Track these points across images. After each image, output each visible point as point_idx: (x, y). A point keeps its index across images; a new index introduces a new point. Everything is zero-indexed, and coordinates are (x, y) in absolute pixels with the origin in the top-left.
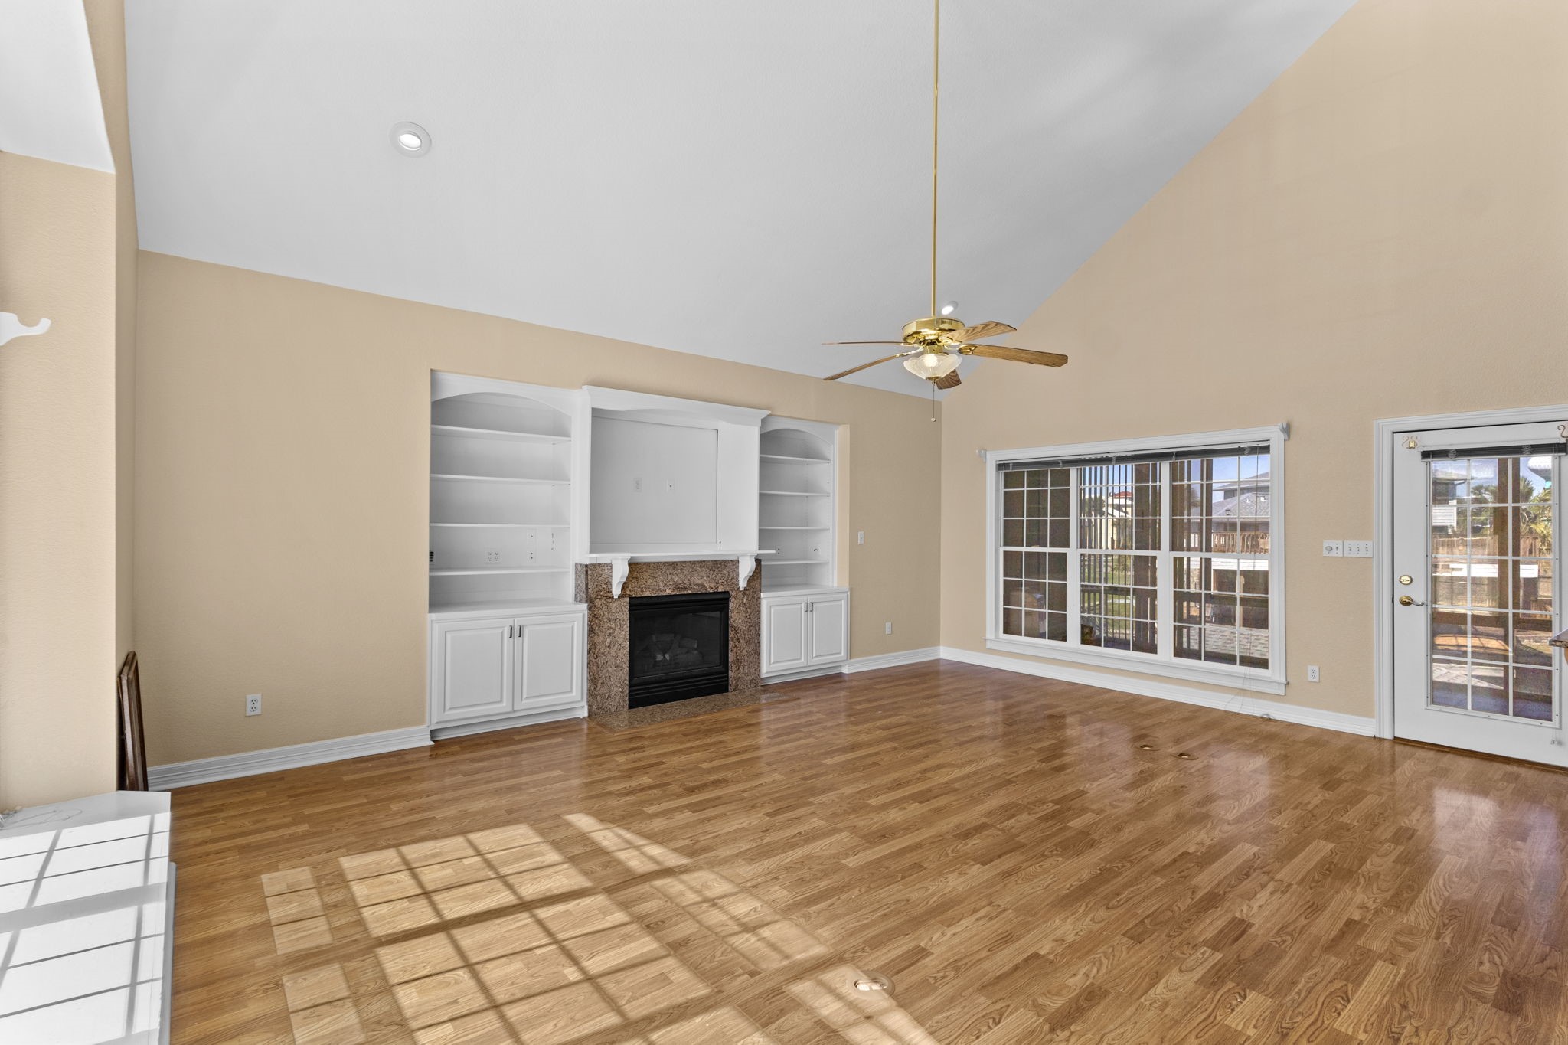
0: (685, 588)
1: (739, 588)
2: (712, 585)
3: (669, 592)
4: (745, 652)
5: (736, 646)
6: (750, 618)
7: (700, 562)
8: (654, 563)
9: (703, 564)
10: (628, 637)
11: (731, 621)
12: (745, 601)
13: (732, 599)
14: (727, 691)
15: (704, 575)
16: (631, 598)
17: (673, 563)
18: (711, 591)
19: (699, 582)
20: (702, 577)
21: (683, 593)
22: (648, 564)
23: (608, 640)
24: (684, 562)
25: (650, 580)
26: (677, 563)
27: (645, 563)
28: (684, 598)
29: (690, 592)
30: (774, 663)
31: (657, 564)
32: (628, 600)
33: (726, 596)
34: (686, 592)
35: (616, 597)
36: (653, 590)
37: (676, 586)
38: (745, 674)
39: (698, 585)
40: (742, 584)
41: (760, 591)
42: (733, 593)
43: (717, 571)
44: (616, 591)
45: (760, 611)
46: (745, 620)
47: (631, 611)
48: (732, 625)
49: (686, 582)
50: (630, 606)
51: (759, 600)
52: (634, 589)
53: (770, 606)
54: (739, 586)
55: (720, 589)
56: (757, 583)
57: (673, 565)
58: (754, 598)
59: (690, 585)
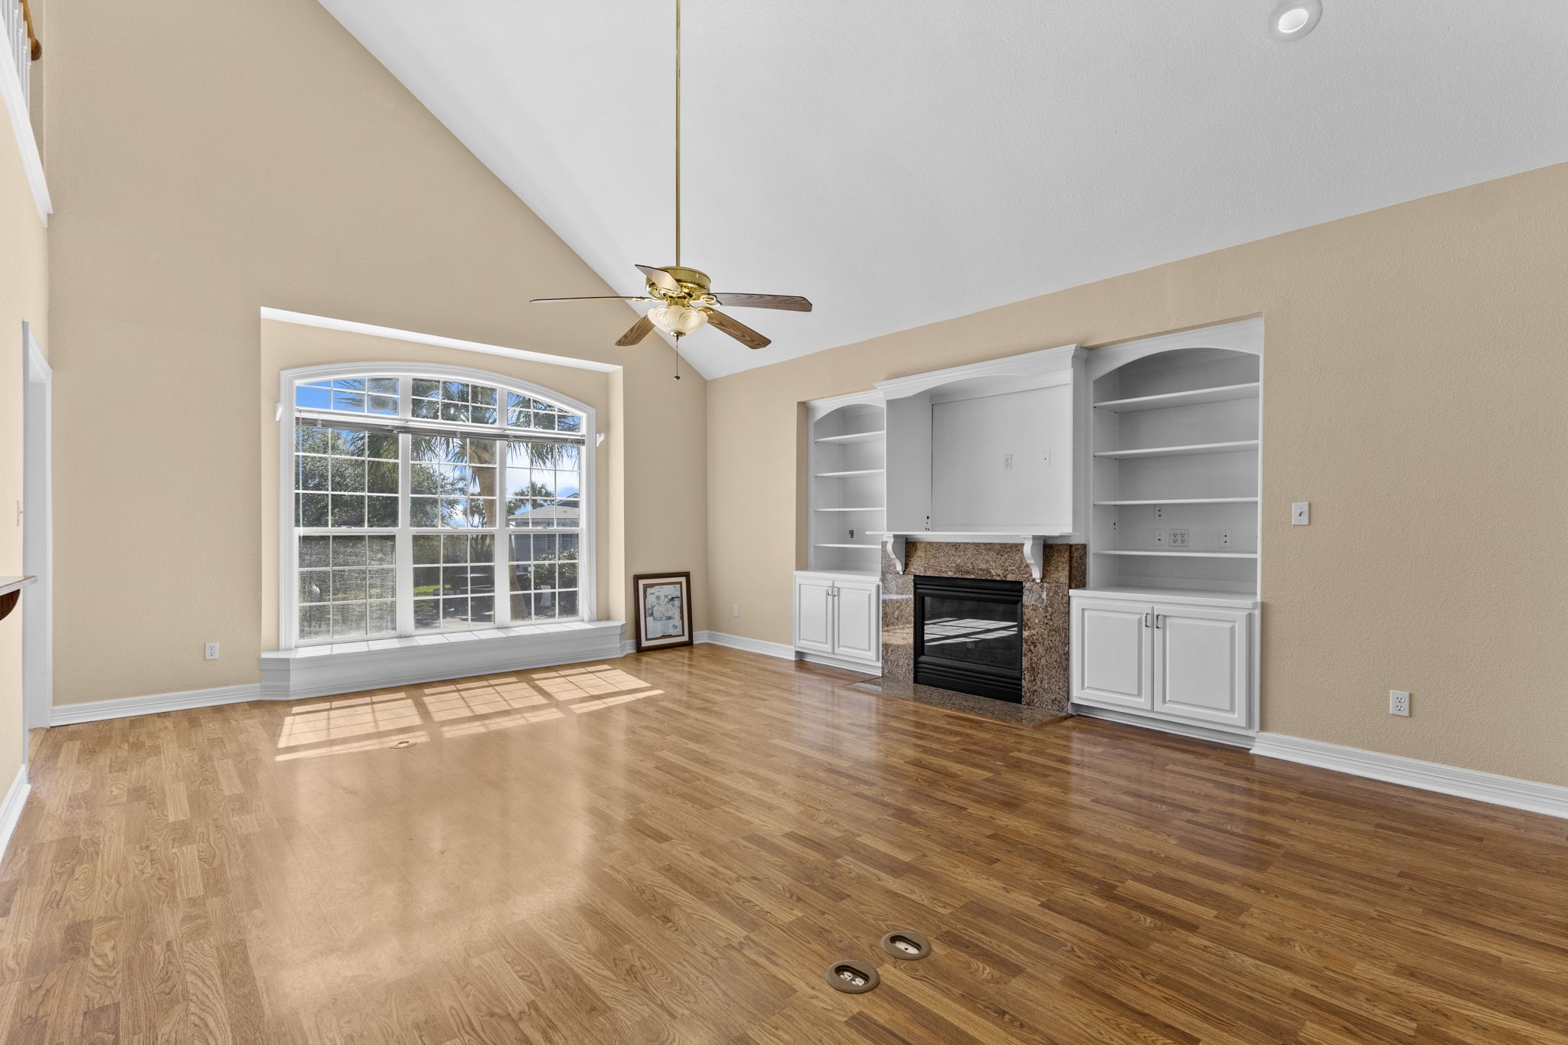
0: (968, 572)
1: (1034, 580)
2: (1000, 572)
3: (950, 574)
4: (1043, 661)
5: (1030, 650)
6: (1051, 620)
7: (985, 544)
8: (937, 543)
9: (989, 547)
10: (912, 613)
11: (1025, 618)
12: (1043, 595)
13: (1026, 592)
14: (1019, 702)
15: (990, 559)
16: (915, 576)
17: (956, 544)
18: (998, 579)
19: (984, 566)
20: (988, 561)
21: (965, 577)
22: (930, 543)
23: (897, 612)
24: (967, 543)
25: (933, 561)
26: (959, 544)
28: (965, 583)
29: (973, 577)
30: (1088, 687)
31: (940, 544)
32: (913, 577)
33: (1017, 587)
34: (968, 577)
35: (901, 573)
36: (936, 570)
37: (958, 568)
38: (1045, 689)
39: (982, 570)
40: (1037, 574)
41: (1070, 588)
42: (1027, 585)
43: (1006, 556)
44: (899, 568)
45: (1068, 613)
46: (1046, 621)
47: (915, 588)
48: (1027, 624)
49: (969, 565)
50: (915, 584)
51: (1066, 598)
52: (918, 567)
53: (1083, 609)
54: (1034, 576)
55: (1010, 578)
56: (1063, 576)
57: (956, 546)
58: (1058, 594)
59: (973, 568)
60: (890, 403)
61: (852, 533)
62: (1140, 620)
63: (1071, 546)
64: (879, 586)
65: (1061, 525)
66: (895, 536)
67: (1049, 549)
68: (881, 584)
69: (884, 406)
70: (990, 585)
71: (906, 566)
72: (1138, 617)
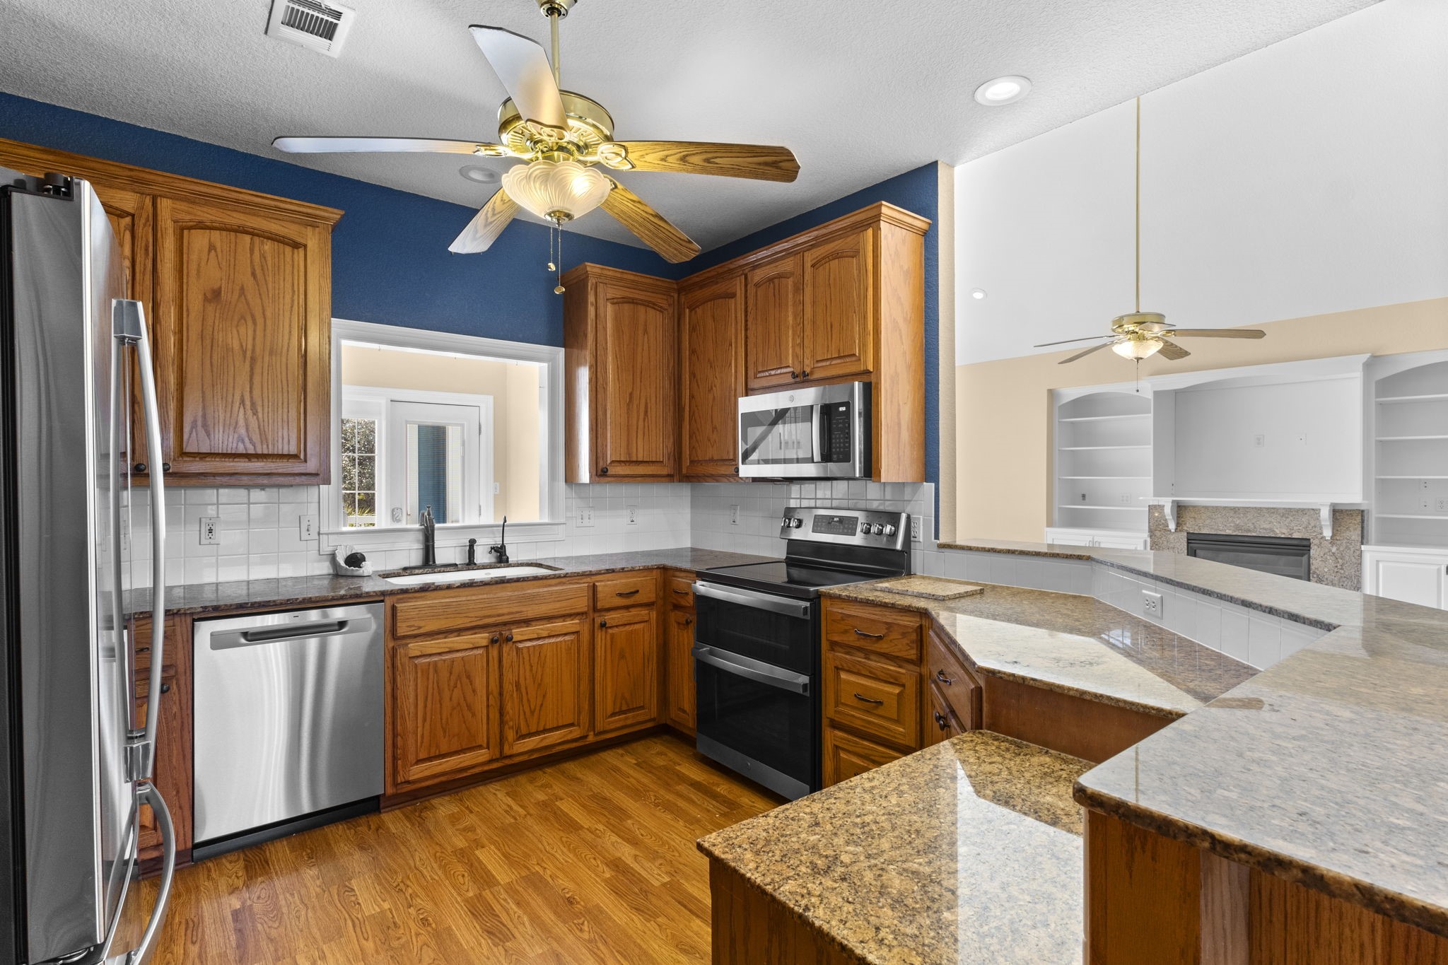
0: (1249, 531)
1: (1323, 537)
3: (1228, 532)
6: (1342, 569)
7: (1268, 509)
8: (1213, 507)
9: (1272, 511)
11: (1313, 567)
12: (1334, 549)
13: (1314, 547)
15: (1274, 520)
16: (1188, 533)
17: (1234, 508)
18: (1283, 536)
19: (1267, 526)
20: (1270, 522)
22: (1206, 508)
24: (1247, 508)
25: (1209, 521)
26: (1239, 508)
27: (1203, 507)
28: (1246, 539)
29: (1255, 534)
32: (1186, 534)
33: (1305, 543)
34: (1248, 534)
35: (1173, 531)
36: (1212, 528)
37: (1237, 527)
39: (1264, 529)
40: (1328, 533)
41: (1362, 543)
42: (1314, 542)
43: (1292, 518)
44: (1172, 526)
45: (1360, 564)
46: (1336, 570)
47: (1188, 543)
48: (1314, 573)
49: (1250, 525)
50: (1188, 540)
51: (1358, 553)
52: (1191, 526)
53: (1378, 561)
54: (1325, 534)
55: (1295, 535)
56: (1355, 535)
57: (1235, 510)
58: (1350, 549)
59: (1255, 527)
60: (1157, 394)
61: (1084, 496)
62: (1439, 570)
63: (1363, 511)
64: (1145, 541)
65: (1353, 495)
66: (1173, 501)
67: (1339, 513)
68: (1149, 540)
69: (1150, 396)
70: (1273, 541)
71: (1178, 525)
72: (1437, 567)
